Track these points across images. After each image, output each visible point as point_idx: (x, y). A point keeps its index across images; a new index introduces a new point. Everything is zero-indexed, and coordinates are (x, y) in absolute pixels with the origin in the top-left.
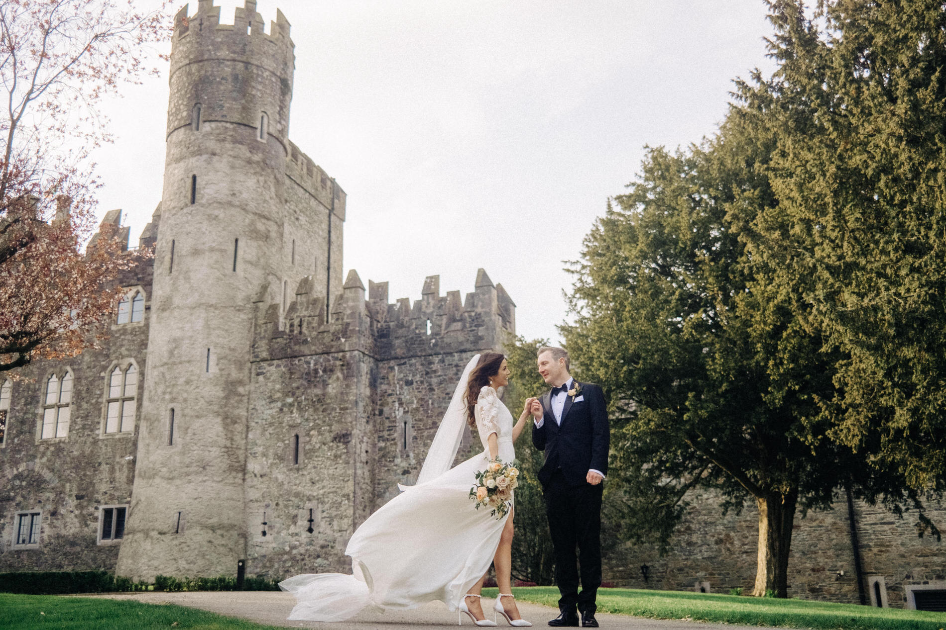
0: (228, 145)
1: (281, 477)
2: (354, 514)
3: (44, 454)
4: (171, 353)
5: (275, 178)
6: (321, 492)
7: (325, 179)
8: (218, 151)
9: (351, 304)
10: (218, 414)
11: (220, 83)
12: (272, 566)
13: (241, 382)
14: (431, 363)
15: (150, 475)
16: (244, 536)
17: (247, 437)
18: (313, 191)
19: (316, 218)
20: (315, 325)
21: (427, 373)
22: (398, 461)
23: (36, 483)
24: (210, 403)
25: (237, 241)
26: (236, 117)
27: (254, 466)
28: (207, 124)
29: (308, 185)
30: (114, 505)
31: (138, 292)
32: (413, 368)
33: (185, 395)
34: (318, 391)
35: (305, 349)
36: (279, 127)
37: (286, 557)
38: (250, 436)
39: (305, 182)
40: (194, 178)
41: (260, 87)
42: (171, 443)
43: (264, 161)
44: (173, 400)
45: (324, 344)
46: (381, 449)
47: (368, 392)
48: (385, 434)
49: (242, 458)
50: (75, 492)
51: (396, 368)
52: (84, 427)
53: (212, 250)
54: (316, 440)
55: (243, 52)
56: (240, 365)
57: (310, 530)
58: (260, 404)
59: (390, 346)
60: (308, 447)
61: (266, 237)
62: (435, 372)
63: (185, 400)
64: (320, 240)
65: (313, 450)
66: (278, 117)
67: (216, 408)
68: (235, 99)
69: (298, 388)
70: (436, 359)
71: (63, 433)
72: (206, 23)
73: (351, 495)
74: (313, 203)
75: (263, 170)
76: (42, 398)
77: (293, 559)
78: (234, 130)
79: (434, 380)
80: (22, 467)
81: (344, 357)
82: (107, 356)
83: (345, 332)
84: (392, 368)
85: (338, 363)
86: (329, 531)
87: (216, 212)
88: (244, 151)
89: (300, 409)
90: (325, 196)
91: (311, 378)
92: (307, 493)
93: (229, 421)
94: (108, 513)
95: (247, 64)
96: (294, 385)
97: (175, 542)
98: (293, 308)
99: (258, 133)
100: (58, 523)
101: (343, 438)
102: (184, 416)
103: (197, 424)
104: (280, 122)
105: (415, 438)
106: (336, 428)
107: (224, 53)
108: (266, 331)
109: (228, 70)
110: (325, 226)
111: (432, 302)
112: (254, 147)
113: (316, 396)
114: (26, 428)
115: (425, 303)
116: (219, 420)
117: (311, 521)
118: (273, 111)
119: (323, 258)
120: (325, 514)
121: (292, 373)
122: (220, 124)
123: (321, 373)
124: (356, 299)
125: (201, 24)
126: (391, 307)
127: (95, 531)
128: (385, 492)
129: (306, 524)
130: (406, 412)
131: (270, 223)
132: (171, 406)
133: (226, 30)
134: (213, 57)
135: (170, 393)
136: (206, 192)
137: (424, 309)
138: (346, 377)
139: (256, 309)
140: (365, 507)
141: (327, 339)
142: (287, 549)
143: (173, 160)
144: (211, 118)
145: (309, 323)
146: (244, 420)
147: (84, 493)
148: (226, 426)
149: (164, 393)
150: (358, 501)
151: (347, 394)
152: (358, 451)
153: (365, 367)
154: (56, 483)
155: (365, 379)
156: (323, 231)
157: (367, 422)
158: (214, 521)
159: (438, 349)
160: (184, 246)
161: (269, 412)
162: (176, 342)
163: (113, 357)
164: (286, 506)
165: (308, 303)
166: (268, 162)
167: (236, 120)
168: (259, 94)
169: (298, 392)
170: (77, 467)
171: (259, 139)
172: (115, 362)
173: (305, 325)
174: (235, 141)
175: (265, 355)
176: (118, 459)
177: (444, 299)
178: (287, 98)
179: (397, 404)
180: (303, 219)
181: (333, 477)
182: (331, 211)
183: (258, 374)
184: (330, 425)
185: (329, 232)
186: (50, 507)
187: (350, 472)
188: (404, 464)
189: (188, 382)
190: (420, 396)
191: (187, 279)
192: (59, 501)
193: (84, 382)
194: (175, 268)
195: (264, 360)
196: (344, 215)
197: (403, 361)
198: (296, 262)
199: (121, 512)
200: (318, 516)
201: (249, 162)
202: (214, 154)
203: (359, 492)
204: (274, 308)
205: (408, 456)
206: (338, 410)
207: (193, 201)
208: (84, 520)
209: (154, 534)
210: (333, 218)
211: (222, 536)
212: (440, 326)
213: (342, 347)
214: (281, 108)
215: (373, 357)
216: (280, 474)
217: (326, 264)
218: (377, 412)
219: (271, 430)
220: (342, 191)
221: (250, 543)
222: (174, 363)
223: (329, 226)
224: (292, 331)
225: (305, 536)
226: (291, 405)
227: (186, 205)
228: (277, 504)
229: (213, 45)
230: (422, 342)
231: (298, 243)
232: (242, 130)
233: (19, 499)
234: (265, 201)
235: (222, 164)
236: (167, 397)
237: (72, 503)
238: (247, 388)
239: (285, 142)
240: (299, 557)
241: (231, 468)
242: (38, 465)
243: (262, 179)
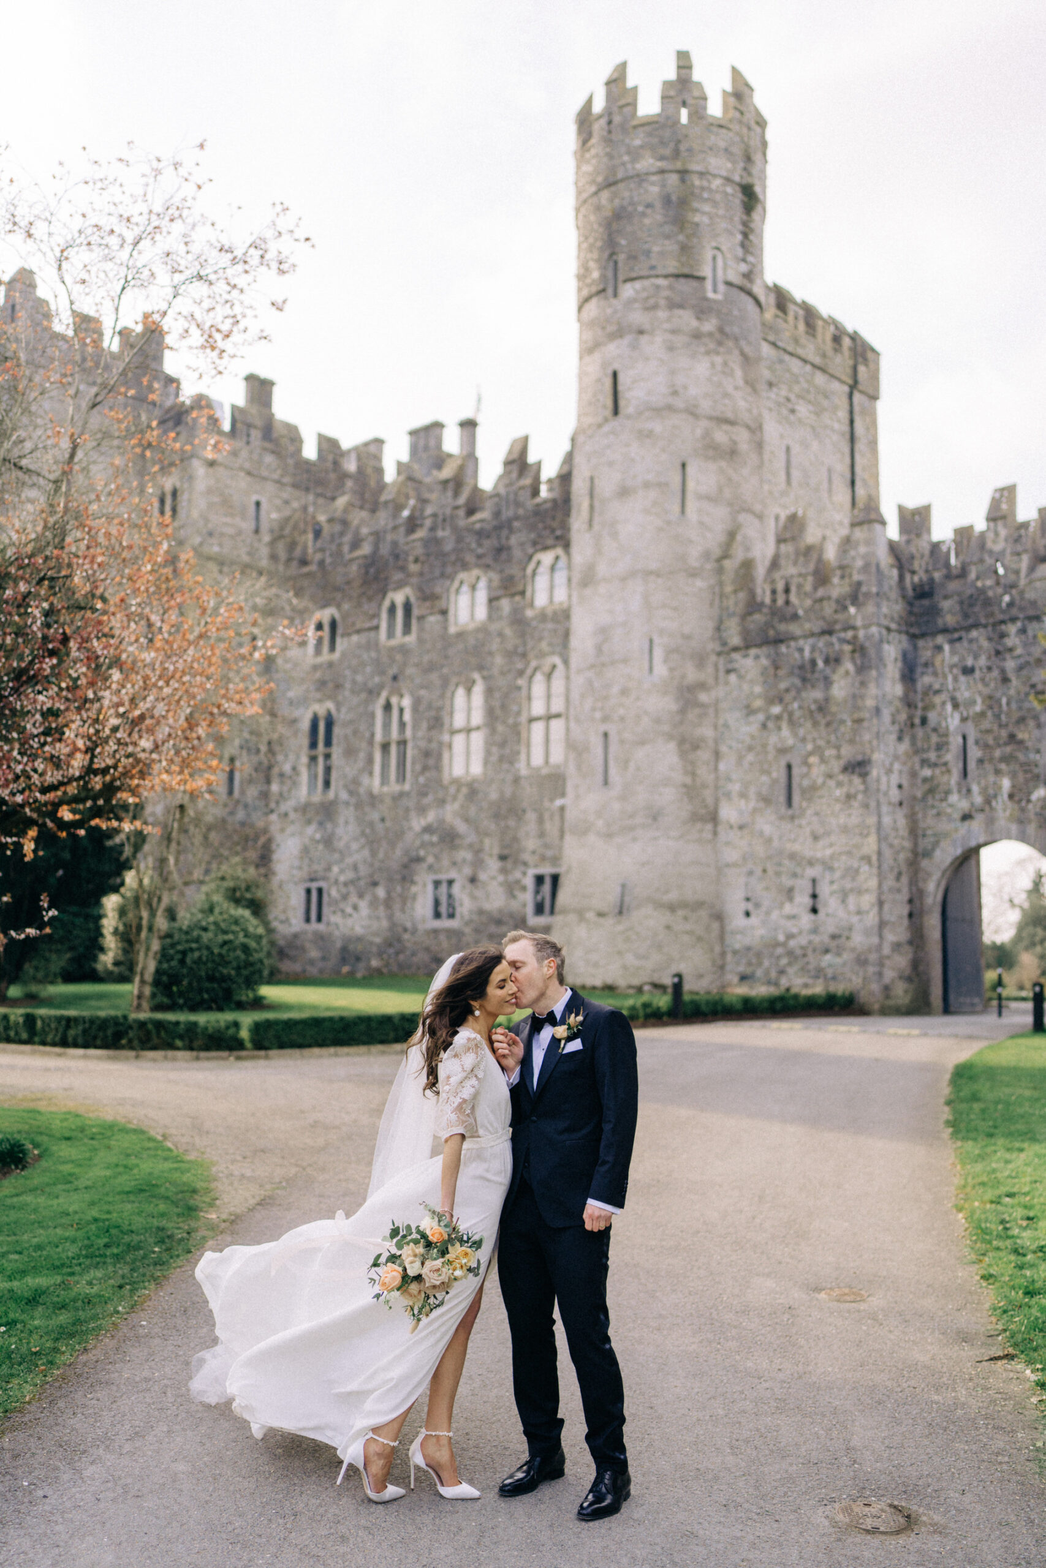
0: (662, 314)
1: (767, 829)
2: (880, 885)
3: (455, 798)
4: (599, 649)
5: (743, 354)
6: (828, 852)
7: (838, 336)
8: (647, 327)
9: (862, 550)
10: (670, 737)
11: (644, 214)
12: (760, 964)
13: (702, 686)
14: (1003, 635)
15: (583, 830)
16: (719, 917)
17: (716, 769)
18: (817, 360)
19: (825, 403)
20: (808, 587)
21: (998, 653)
22: (954, 798)
23: (449, 838)
24: (658, 721)
25: (684, 465)
26: (672, 266)
27: (728, 813)
28: (628, 285)
29: (809, 350)
30: (547, 870)
31: (557, 558)
32: (974, 646)
33: (621, 711)
34: (817, 694)
35: (794, 628)
36: (744, 268)
37: (779, 951)
38: (722, 766)
39: (804, 347)
40: (615, 375)
41: (707, 208)
42: (606, 782)
43: (721, 330)
44: (605, 719)
45: (823, 618)
46: (925, 780)
47: (899, 690)
48: (932, 756)
49: (710, 801)
50: (496, 851)
51: (947, 647)
52: (501, 759)
53: (647, 485)
54: (817, 772)
55: (676, 153)
56: (700, 661)
57: (814, 910)
58: (733, 718)
59: (934, 611)
60: (806, 783)
61: (732, 453)
62: (1011, 650)
63: (622, 719)
64: (835, 437)
65: (814, 788)
66: (740, 252)
67: (666, 728)
68: (668, 237)
69: (787, 690)
70: (1012, 629)
71: (477, 769)
72: (617, 119)
73: (874, 858)
74: (820, 379)
75: (720, 343)
76: (446, 720)
77: (790, 953)
78: (670, 287)
79: (1010, 665)
80: (431, 817)
81: (855, 637)
82: (524, 655)
83: (855, 596)
84: (939, 648)
85: (847, 648)
86: (841, 913)
87: (649, 425)
88: (687, 319)
89: (792, 723)
90: (841, 363)
91: (806, 673)
92: (808, 853)
93: (688, 746)
94: (539, 880)
95: (683, 173)
96: (783, 686)
97: (620, 928)
98: (775, 564)
99: (709, 285)
100: (479, 893)
101: (858, 767)
102: (622, 742)
103: (640, 754)
104: (744, 260)
105: (980, 761)
106: (848, 752)
107: (647, 163)
108: (736, 604)
109: (655, 189)
110: (843, 414)
111: (1003, 532)
112: (703, 309)
113: (815, 701)
114: (431, 762)
115: (990, 535)
116: (672, 746)
117: (814, 896)
118: (731, 242)
119: (843, 467)
120: (835, 887)
121: (777, 668)
122: (646, 283)
123: (820, 664)
124: (870, 542)
125: (610, 122)
126: (935, 547)
127: (524, 905)
128: (933, 850)
129: (807, 901)
130: (964, 720)
131: (735, 429)
132: (603, 728)
133: (650, 123)
134: (631, 173)
135: (602, 709)
136: (633, 396)
137: (989, 545)
138: (861, 669)
139: (720, 571)
140: (900, 874)
141: (828, 609)
142: (781, 938)
143: (588, 350)
144: (634, 275)
145: (800, 586)
146: (711, 743)
147: (506, 852)
148: (683, 754)
149: (594, 709)
150: (885, 866)
151: (862, 697)
152: (883, 787)
153: (892, 651)
154: (472, 838)
155: (892, 670)
156: (839, 421)
157: (900, 739)
158: (673, 896)
159: (1014, 612)
160: (607, 486)
161: (747, 729)
162: (603, 632)
163: (531, 655)
164: (778, 874)
165: (797, 553)
166: (727, 329)
167: (671, 270)
168: (706, 220)
169: (788, 697)
170: (497, 816)
171: (710, 295)
172: (534, 664)
173: (793, 589)
174: (672, 305)
175: (736, 640)
176: (547, 804)
177: (1025, 525)
178: (756, 216)
179: (949, 707)
180: (803, 409)
181: (845, 830)
182: (854, 386)
183: (728, 672)
184: (838, 748)
185: (852, 422)
186: (467, 871)
187: (872, 820)
188: (964, 805)
189: (624, 692)
190: (986, 691)
191: (614, 535)
192: (478, 863)
193: (497, 695)
194: (597, 519)
195: (735, 649)
196: (877, 388)
197: (956, 635)
198: (794, 483)
199: (555, 879)
200: (824, 890)
201: (697, 336)
202: (641, 332)
203: (887, 853)
204: (748, 565)
205: (969, 791)
206: (849, 723)
207: (616, 411)
208: (511, 888)
209: (591, 915)
210: (857, 397)
211: (686, 918)
212: (1017, 572)
213: (852, 622)
214: (745, 235)
215: (907, 633)
216: (767, 824)
217: (848, 476)
218: (917, 721)
219: (750, 757)
220: (873, 350)
221: (728, 928)
222: (603, 665)
223: (851, 412)
224: (774, 601)
225: (806, 919)
226: (778, 718)
227: (606, 420)
228: (764, 871)
229: (628, 153)
230: (987, 602)
231: (796, 449)
232: (684, 286)
233: (430, 860)
234: (726, 395)
235: (654, 346)
236: (598, 715)
237: (493, 865)
238: (713, 694)
239: (758, 290)
240: (799, 952)
241: (695, 818)
242: (450, 813)
243: (718, 360)
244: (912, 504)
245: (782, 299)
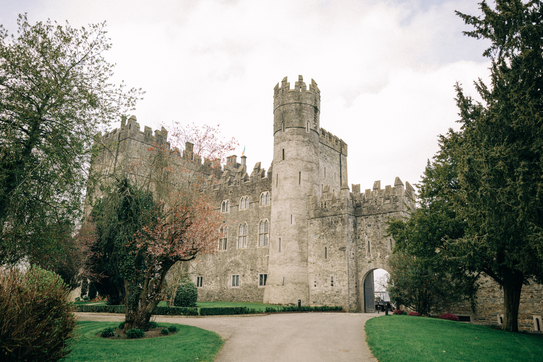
0: (295, 136)
1: (320, 264)
2: (348, 279)
3: (239, 254)
4: (279, 217)
5: (314, 146)
6: (336, 270)
7: (337, 140)
8: (291, 139)
9: (344, 195)
10: (296, 240)
11: (291, 112)
12: (318, 299)
13: (304, 227)
14: (378, 217)
15: (274, 263)
16: (308, 286)
17: (308, 248)
18: (332, 147)
19: (334, 157)
20: (330, 204)
21: (376, 221)
22: (366, 257)
23: (238, 265)
24: (293, 236)
25: (300, 172)
26: (297, 125)
27: (310, 259)
28: (287, 129)
29: (330, 144)
30: (263, 273)
31: (268, 193)
32: (371, 220)
33: (284, 233)
34: (333, 230)
35: (327, 214)
36: (315, 126)
37: (323, 295)
38: (309, 248)
39: (328, 144)
40: (283, 150)
41: (306, 112)
42: (280, 251)
43: (309, 140)
44: (280, 235)
45: (334, 212)
46: (359, 252)
47: (353, 230)
48: (361, 246)
49: (306, 256)
50: (250, 268)
51: (364, 219)
52: (252, 244)
53: (291, 177)
54: (333, 249)
55: (299, 99)
56: (304, 220)
57: (332, 285)
58: (312, 235)
59: (361, 210)
60: (330, 252)
61: (312, 170)
62: (379, 221)
63: (284, 235)
64: (337, 165)
65: (332, 254)
66: (314, 122)
67: (295, 237)
68: (297, 118)
69: (325, 229)
70: (380, 216)
71: (245, 246)
72: (285, 90)
73: (347, 272)
74: (333, 151)
75: (309, 144)
76: (238, 233)
77: (326, 296)
78: (297, 130)
79: (379, 224)
80: (233, 258)
81: (342, 216)
82: (258, 217)
83: (342, 207)
84: (362, 220)
85: (340, 219)
86: (339, 286)
87: (292, 163)
88: (301, 137)
89: (326, 237)
90: (337, 148)
91: (330, 225)
92: (331, 270)
93: (301, 242)
94: (261, 276)
95: (300, 103)
96: (324, 228)
97: (283, 289)
98: (322, 198)
99: (306, 129)
100: (245, 279)
101: (343, 249)
102: (284, 241)
103: (289, 244)
104: (315, 124)
105: (373, 248)
106: (340, 245)
107: (292, 101)
108: (312, 207)
109: (294, 107)
110: (338, 160)
111: (377, 192)
112: (305, 136)
113: (332, 232)
114: (233, 244)
115: (374, 193)
116: (297, 242)
117: (332, 281)
118: (311, 120)
119: (338, 173)
120: (337, 279)
121: (323, 223)
122: (291, 128)
123: (334, 223)
124: (346, 193)
125: (283, 91)
126: (361, 194)
127: (257, 283)
128: (362, 270)
129: (331, 283)
130: (369, 238)
131: (313, 164)
132: (279, 237)
133: (293, 92)
134: (288, 103)
135: (279, 232)
136: (288, 155)
137: (374, 195)
138: (343, 224)
139: (309, 199)
140: (353, 276)
141: (335, 209)
142: (324, 292)
143: (276, 144)
144: (288, 127)
145: (328, 203)
146: (306, 241)
147: (253, 268)
148: (299, 244)
149: (277, 232)
150: (350, 274)
151: (344, 231)
152: (349, 254)
153: (351, 220)
154: (243, 264)
155: (351, 225)
156: (337, 161)
157: (353, 242)
158: (296, 281)
159: (380, 212)
160: (281, 176)
161: (315, 238)
162: (280, 213)
163: (260, 218)
164: (323, 275)
165: (328, 195)
166: (311, 140)
167: (297, 126)
168: (306, 114)
169: (326, 231)
170: (250, 259)
171: (307, 132)
172: (261, 220)
173: (327, 204)
174: (298, 134)
175: (313, 216)
176: (264, 256)
177: (382, 191)
178: (317, 114)
179: (365, 234)
180: (328, 158)
181: (340, 264)
182: (341, 153)
183: (311, 224)
184: (338, 244)
185: (340, 162)
186: (242, 273)
187: (346, 262)
188: (369, 259)
189: (284, 228)
190: (374, 231)
191: (283, 189)
192: (245, 271)
193: (251, 227)
194: (278, 185)
195: (312, 218)
196: (347, 154)
197: (366, 217)
198: (326, 176)
199: (266, 276)
200: (335, 280)
201: (303, 142)
202: (290, 140)
203: (350, 270)
204: (315, 197)
205: (370, 255)
206: (341, 238)
207: (284, 159)
208: (254, 278)
209: (275, 285)
210: (342, 155)
211: (300, 287)
212: (381, 202)
213: (341, 213)
214: (315, 118)
215: (354, 216)
216: (320, 263)
217: (340, 175)
218: (357, 238)
219: (316, 245)
220: (345, 144)
221: (310, 289)
222: (279, 221)
223: (340, 159)
224: (322, 207)
225: (330, 287)
226: (323, 236)
227: (281, 161)
228: (319, 275)
229: (287, 98)
230: (374, 209)
231: (327, 168)
232: (300, 129)
233: (232, 270)
234: (310, 156)
235: (293, 144)
236: (278, 234)
237: (249, 272)
238: (307, 229)
239: (318, 131)
240: (328, 296)
241: (302, 261)
242: (238, 258)
243: (308, 147)
244: (355, 184)
245: (323, 132)
